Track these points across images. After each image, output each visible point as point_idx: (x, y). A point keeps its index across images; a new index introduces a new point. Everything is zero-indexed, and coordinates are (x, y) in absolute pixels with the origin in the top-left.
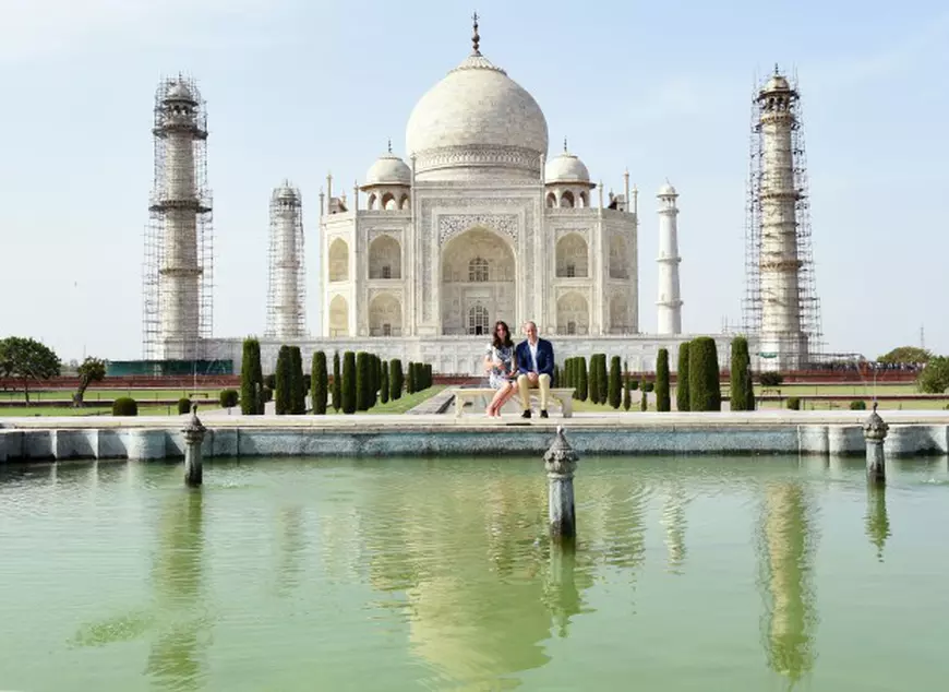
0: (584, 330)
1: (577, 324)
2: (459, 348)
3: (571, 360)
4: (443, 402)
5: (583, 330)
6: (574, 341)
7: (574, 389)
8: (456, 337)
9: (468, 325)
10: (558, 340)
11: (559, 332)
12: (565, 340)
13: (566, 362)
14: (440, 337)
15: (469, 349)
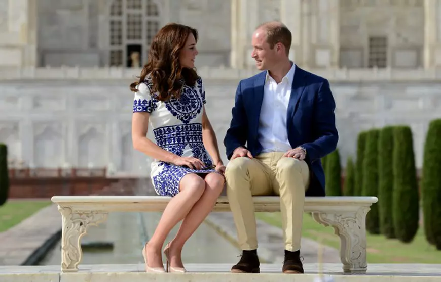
0: (411, 56)
1: (393, 41)
2: (80, 101)
3: (375, 134)
4: (37, 243)
5: (406, 57)
6: (382, 85)
7: (374, 199)
8: (73, 73)
9: (104, 43)
10: (343, 83)
11: (343, 62)
12: (360, 84)
13: (362, 140)
14: (31, 72)
15: (108, 105)
